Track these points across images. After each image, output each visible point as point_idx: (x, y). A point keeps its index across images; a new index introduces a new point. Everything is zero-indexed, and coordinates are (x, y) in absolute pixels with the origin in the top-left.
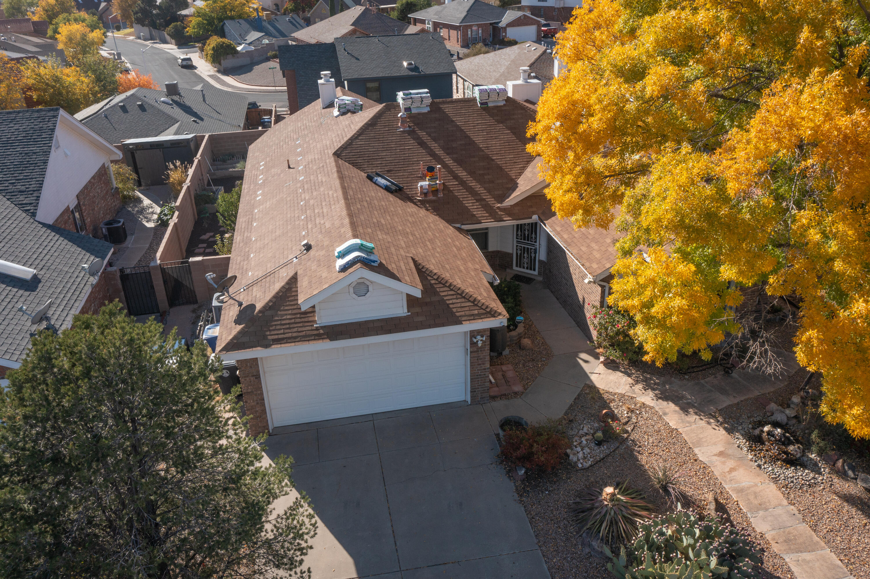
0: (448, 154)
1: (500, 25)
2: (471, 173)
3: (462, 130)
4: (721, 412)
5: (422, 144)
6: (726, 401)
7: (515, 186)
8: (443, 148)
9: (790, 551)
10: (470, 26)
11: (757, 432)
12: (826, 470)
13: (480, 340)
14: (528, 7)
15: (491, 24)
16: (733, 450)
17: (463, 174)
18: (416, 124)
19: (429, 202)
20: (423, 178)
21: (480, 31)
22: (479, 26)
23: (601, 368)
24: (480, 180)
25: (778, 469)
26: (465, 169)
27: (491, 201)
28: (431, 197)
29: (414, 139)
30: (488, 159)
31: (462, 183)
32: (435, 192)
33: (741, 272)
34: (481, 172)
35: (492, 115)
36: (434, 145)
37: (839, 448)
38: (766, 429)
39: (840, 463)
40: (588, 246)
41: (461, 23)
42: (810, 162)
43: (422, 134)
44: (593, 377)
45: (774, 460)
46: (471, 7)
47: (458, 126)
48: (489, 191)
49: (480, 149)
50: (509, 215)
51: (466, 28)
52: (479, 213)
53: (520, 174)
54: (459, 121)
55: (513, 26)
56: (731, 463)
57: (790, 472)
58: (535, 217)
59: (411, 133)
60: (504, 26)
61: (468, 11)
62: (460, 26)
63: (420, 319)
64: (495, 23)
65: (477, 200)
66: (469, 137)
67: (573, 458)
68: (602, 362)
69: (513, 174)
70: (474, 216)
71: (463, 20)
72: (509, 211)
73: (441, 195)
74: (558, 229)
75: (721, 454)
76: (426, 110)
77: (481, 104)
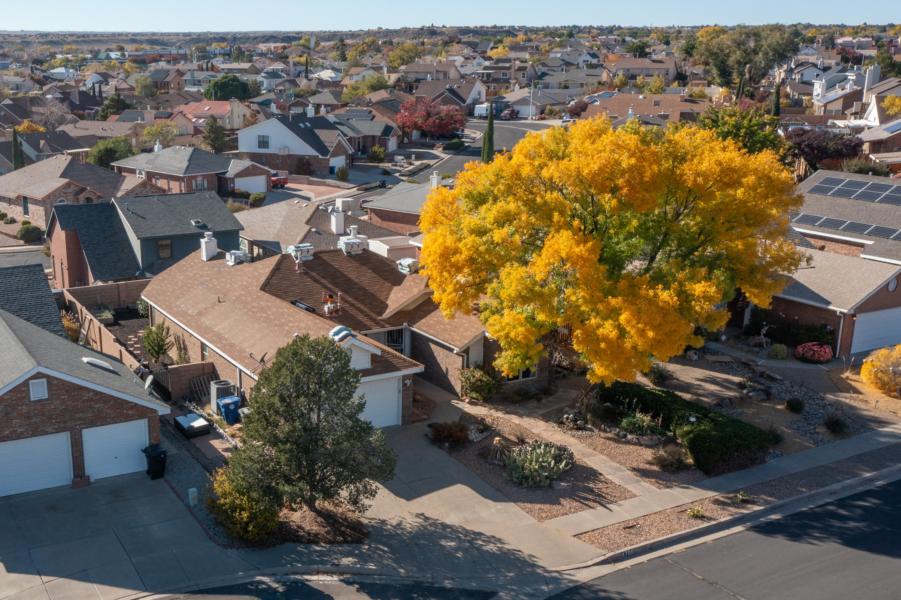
0: (336, 287)
1: (227, 175)
2: (356, 299)
3: (339, 271)
4: (540, 416)
5: (316, 281)
6: (542, 412)
7: (386, 306)
8: (330, 283)
9: (584, 457)
10: (195, 177)
11: (561, 420)
12: (596, 431)
13: (408, 382)
14: (247, 153)
15: (217, 174)
16: (550, 428)
17: (350, 299)
18: (308, 268)
19: (335, 318)
20: (326, 302)
21: (206, 183)
22: (204, 177)
23: (468, 405)
24: (362, 302)
25: (574, 432)
26: (351, 296)
27: (374, 316)
28: (334, 315)
29: (310, 278)
30: (362, 289)
31: (352, 305)
32: (337, 311)
33: (547, 316)
34: (362, 298)
35: (356, 260)
36: (324, 281)
37: (601, 420)
38: (565, 416)
39: (603, 426)
40: (450, 335)
41: (185, 173)
42: (567, 266)
43: (314, 274)
44: (465, 409)
45: (571, 429)
46: (191, 156)
47: (336, 268)
48: (371, 310)
49: (356, 283)
50: (389, 324)
51: (190, 179)
52: (369, 323)
53: (387, 298)
54: (336, 265)
55: (242, 176)
56: (551, 433)
57: (580, 433)
58: (405, 324)
59: (306, 274)
60: (232, 176)
61: (189, 161)
62: (184, 177)
63: (379, 369)
64: (221, 173)
65: (365, 316)
66: (346, 276)
67: (470, 437)
68: (468, 403)
69: (382, 298)
70: (366, 325)
71: (186, 170)
72: (388, 321)
73: (340, 313)
74: (425, 329)
75: (545, 430)
76: (311, 258)
77: (347, 253)
